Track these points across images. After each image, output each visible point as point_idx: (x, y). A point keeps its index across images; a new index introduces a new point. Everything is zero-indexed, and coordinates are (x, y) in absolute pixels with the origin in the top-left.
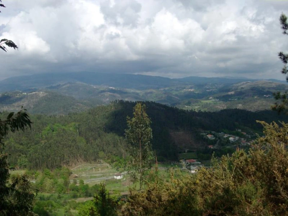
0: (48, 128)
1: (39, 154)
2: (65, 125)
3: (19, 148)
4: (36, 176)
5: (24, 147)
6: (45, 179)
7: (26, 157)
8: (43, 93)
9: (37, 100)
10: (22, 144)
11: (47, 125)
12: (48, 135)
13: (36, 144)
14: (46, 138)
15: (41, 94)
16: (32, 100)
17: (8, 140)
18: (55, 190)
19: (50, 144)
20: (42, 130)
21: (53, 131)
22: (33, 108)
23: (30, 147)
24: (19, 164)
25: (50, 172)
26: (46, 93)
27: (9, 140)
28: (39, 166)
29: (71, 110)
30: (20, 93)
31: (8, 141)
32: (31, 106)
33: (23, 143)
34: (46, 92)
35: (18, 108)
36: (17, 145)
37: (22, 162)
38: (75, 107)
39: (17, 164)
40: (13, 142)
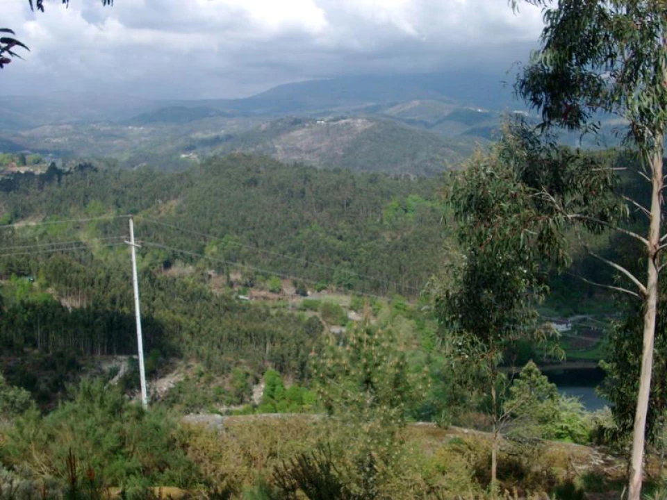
0: (394, 203)
1: (383, 262)
2: (431, 200)
3: (334, 245)
4: (374, 309)
5: (347, 245)
6: (396, 318)
7: (352, 267)
8: (363, 122)
9: (350, 138)
10: (340, 238)
11: (392, 197)
12: (396, 219)
13: (371, 239)
14: (395, 228)
15: (360, 124)
16: (339, 139)
17: (308, 226)
18: (418, 345)
19: (405, 240)
20: (381, 209)
21: (406, 211)
22: (344, 156)
23: (359, 244)
24: (336, 281)
25: (407, 303)
26: (371, 122)
27: (311, 227)
28: (381, 287)
29: (429, 164)
30: (310, 122)
31: (308, 230)
32: (338, 152)
33: (344, 236)
34: (369, 120)
35: (308, 156)
36: (332, 240)
37: (343, 278)
38: (438, 157)
39: (332, 280)
40: (321, 232)
